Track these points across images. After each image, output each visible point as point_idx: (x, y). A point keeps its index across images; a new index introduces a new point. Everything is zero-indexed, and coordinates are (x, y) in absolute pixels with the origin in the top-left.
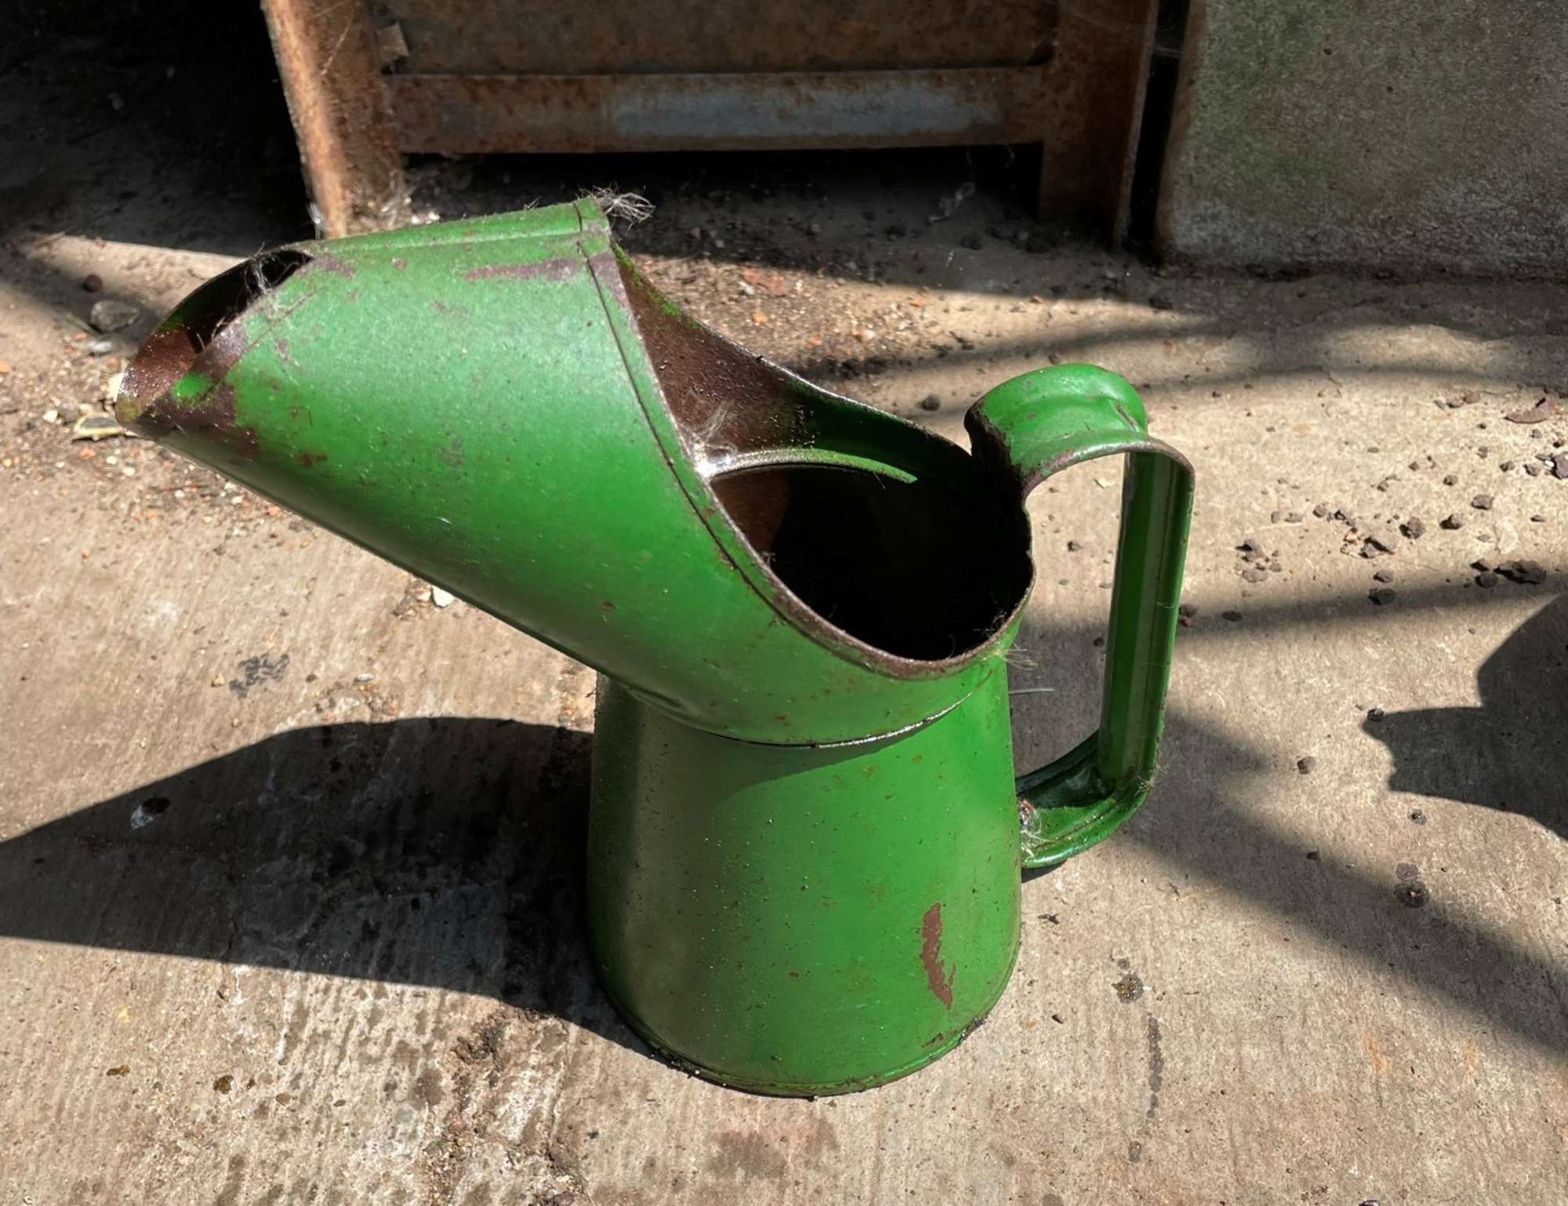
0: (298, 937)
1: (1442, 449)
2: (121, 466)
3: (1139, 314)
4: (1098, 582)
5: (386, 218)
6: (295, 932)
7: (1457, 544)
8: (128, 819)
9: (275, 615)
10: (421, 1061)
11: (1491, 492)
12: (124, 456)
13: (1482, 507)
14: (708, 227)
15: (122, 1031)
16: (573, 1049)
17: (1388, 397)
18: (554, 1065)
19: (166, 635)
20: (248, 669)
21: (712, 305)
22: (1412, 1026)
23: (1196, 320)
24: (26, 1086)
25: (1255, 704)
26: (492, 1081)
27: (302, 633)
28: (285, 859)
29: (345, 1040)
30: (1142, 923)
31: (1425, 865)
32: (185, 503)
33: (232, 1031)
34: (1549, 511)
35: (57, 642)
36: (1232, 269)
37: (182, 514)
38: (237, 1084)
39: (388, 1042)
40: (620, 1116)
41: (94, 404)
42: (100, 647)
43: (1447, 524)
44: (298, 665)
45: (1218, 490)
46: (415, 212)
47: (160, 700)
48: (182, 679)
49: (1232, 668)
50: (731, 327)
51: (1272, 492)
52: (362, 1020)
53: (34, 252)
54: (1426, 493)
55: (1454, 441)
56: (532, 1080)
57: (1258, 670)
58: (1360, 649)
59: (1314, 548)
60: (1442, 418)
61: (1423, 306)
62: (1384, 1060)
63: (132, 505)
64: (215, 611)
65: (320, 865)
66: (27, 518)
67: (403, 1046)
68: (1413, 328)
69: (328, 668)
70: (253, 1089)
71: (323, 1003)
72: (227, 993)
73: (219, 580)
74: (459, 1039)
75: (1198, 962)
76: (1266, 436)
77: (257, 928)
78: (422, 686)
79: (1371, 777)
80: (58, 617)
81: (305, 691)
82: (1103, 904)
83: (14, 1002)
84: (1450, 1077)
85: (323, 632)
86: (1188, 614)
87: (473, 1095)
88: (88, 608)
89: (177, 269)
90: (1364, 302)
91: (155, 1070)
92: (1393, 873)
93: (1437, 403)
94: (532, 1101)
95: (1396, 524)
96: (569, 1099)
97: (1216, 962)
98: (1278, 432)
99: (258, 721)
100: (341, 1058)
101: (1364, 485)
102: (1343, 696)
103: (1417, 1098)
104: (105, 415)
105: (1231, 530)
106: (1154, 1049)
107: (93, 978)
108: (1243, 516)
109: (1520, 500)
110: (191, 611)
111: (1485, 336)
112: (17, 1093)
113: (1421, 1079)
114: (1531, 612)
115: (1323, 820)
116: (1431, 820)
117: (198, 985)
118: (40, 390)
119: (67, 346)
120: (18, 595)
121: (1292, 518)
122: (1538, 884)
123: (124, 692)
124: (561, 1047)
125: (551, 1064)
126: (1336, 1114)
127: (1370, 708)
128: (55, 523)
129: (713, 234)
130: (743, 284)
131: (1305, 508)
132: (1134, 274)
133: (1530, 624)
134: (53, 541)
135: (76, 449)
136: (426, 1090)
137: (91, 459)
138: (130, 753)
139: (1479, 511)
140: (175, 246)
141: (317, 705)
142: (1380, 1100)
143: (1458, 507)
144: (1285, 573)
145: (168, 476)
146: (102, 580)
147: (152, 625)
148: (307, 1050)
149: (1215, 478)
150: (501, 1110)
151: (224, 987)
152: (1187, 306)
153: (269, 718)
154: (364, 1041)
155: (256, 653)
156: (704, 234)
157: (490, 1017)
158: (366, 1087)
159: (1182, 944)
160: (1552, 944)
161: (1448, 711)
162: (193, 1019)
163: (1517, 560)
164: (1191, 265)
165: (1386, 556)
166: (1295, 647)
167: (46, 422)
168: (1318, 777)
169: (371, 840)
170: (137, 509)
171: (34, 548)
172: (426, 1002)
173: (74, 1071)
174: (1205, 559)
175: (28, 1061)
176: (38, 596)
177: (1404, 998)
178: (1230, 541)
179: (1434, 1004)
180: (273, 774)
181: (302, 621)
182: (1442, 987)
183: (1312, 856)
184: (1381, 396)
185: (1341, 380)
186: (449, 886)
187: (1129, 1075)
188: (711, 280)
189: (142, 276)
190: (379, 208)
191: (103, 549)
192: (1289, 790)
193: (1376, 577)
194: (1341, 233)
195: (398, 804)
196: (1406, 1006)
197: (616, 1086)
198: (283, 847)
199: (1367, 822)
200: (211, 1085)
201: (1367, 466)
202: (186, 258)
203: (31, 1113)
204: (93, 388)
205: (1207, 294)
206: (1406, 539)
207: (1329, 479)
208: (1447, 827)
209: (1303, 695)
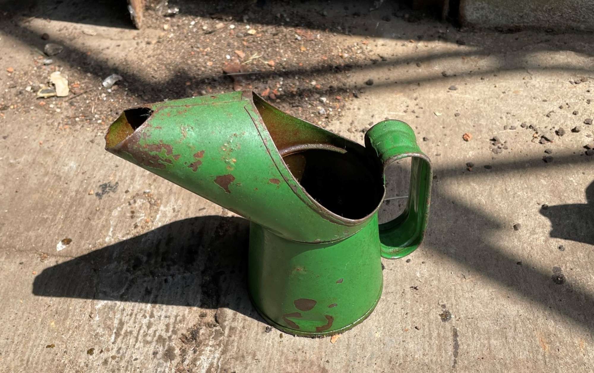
0: (121, 293)
1: (572, 100)
2: (55, 108)
3: (452, 47)
4: (435, 153)
5: (158, 10)
6: (119, 292)
7: (578, 139)
8: (55, 247)
9: (113, 167)
10: (167, 343)
11: (592, 117)
12: (56, 104)
13: (588, 124)
14: (283, 13)
15: (52, 330)
16: (226, 339)
17: (551, 79)
18: (219, 345)
19: (72, 174)
20: (103, 188)
21: (285, 44)
22: (558, 333)
23: (475, 49)
24: (15, 352)
25: (497, 202)
26: (195, 352)
27: (124, 174)
28: (116, 263)
29: (138, 335)
30: (451, 290)
31: (564, 267)
32: (80, 123)
33: (95, 331)
35: (30, 177)
36: (489, 29)
37: (78, 127)
38: (96, 351)
39: (154, 335)
40: (244, 366)
41: (45, 84)
42: (46, 179)
43: (574, 130)
44: (122, 186)
45: (483, 117)
46: (169, 8)
47: (69, 200)
48: (77, 192)
49: (488, 188)
50: (292, 53)
51: (504, 118)
52: (145, 327)
53: (24, 24)
54: (566, 118)
55: (577, 97)
56: (210, 351)
57: (498, 189)
58: (539, 181)
59: (521, 140)
60: (572, 88)
61: (565, 43)
62: (547, 346)
63: (59, 123)
64: (90, 165)
65: (129, 265)
66: (19, 129)
67: (160, 337)
68: (561, 52)
69: (134, 187)
70: (102, 354)
71: (130, 320)
72: (93, 316)
73: (92, 153)
74: (182, 334)
75: (473, 306)
76: (502, 95)
77: (104, 290)
78: (170, 194)
79: (543, 232)
80: (30, 167)
81: (125, 197)
82: (435, 283)
83: (11, 319)
84: (573, 353)
85: (132, 173)
86: (471, 166)
87: (187, 357)
88: (42, 164)
89: (78, 31)
90: (541, 42)
91: (65, 346)
92: (551, 271)
93: (571, 82)
94: (210, 359)
95: (554, 130)
96: (224, 359)
97: (480, 306)
98: (507, 93)
99: (106, 208)
100: (136, 342)
101: (541, 115)
102: (532, 199)
103: (560, 361)
104: (49, 88)
105: (488, 133)
106: (456, 341)
107: (42, 309)
108: (492, 127)
110: (81, 165)
112: (12, 355)
113: (561, 354)
115: (523, 249)
116: (567, 249)
117: (82, 312)
118: (25, 78)
119: (35, 61)
120: (15, 159)
121: (512, 128)
123: (55, 197)
124: (221, 338)
125: (218, 345)
126: (528, 367)
127: (543, 204)
128: (30, 130)
129: (285, 16)
130: (297, 36)
131: (517, 124)
132: (450, 31)
134: (29, 138)
135: (38, 101)
136: (169, 355)
137: (44, 105)
138: (57, 221)
139: (587, 125)
140: (77, 22)
141: (129, 202)
142: (545, 362)
143: (579, 123)
144: (509, 150)
145: (73, 112)
146: (47, 153)
147: (66, 171)
148: (123, 338)
149: (482, 112)
150: (198, 363)
151: (92, 313)
152: (471, 43)
153: (110, 207)
154: (145, 335)
155: (106, 182)
156: (282, 16)
157: (194, 326)
158: (146, 353)
159: (467, 298)
161: (574, 205)
162: (80, 326)
164: (473, 27)
165: (549, 143)
166: (513, 179)
167: (27, 91)
168: (522, 231)
169: (149, 255)
170: (61, 125)
171: (21, 141)
172: (169, 320)
173: (33, 346)
174: (477, 144)
175: (16, 342)
176: (22, 159)
177: (555, 321)
178: (487, 137)
179: (567, 323)
180: (111, 229)
181: (123, 169)
182: (571, 317)
183: (519, 263)
184: (548, 79)
185: (532, 73)
186: (179, 274)
187: (445, 351)
188: (284, 34)
189: (65, 34)
190: (155, 6)
191: (48, 141)
192: (510, 237)
193: (545, 152)
194: (532, 14)
195: (159, 242)
196: (556, 324)
197: (243, 354)
198: (115, 258)
199: (541, 250)
200: (86, 352)
201: (542, 107)
202: (81, 27)
203: (17, 362)
204: (45, 78)
205: (479, 39)
206: (557, 136)
207: (527, 112)
208: (573, 252)
209: (516, 199)
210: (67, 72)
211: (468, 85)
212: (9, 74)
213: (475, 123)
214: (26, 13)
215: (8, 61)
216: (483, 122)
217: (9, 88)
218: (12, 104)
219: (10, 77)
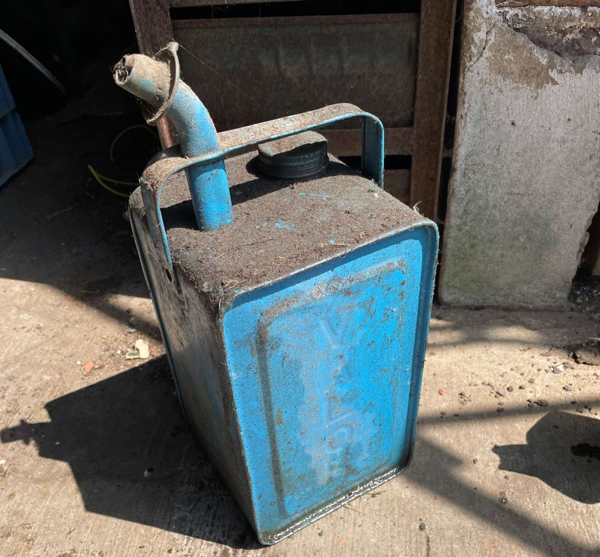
1: (521, 364)
2: (139, 367)
3: (433, 321)
7: (523, 394)
8: (143, 474)
10: (223, 545)
11: (534, 378)
12: (140, 364)
13: (531, 382)
15: (143, 535)
17: (505, 347)
19: (153, 419)
20: (175, 429)
22: (501, 540)
23: (450, 323)
25: (462, 442)
28: (186, 486)
30: (426, 508)
31: (507, 492)
32: (157, 379)
33: (172, 536)
34: (551, 384)
36: (461, 307)
37: (157, 382)
38: (174, 551)
41: (131, 348)
42: (134, 423)
43: (520, 388)
45: (454, 376)
49: (456, 431)
51: (470, 377)
53: (112, 301)
54: (515, 378)
55: (524, 362)
57: (463, 432)
58: (493, 426)
59: (481, 394)
60: (521, 354)
61: (518, 319)
62: (492, 549)
63: (142, 379)
65: (196, 488)
68: (514, 326)
70: (178, 553)
72: (170, 525)
75: (442, 520)
76: (469, 359)
77: (179, 506)
80: (122, 413)
82: (415, 502)
83: (113, 526)
84: (511, 554)
86: (443, 415)
90: (500, 318)
91: (151, 547)
92: (498, 493)
93: (520, 350)
95: (506, 387)
97: (447, 520)
98: (472, 358)
100: (202, 544)
101: (497, 375)
102: (487, 440)
104: (134, 352)
105: (457, 389)
106: (428, 545)
108: (461, 384)
109: (543, 380)
111: (535, 329)
112: (114, 553)
113: (502, 555)
114: (544, 415)
115: (479, 478)
116: (510, 478)
117: (163, 522)
118: (115, 344)
119: (123, 330)
120: (111, 407)
121: (475, 385)
122: (540, 498)
127: (495, 444)
131: (479, 382)
133: (543, 419)
135: (126, 362)
136: (225, 553)
137: (130, 365)
138: (143, 454)
139: (530, 384)
143: (524, 383)
144: (472, 402)
147: (149, 416)
148: (193, 542)
149: (453, 372)
151: (170, 523)
152: (448, 318)
153: (182, 444)
155: (178, 424)
157: (242, 533)
158: (209, 553)
159: (437, 514)
160: (542, 516)
161: (517, 446)
162: (161, 532)
163: (540, 399)
164: (449, 306)
165: (502, 397)
166: (474, 425)
167: (117, 354)
168: (479, 465)
169: (210, 481)
172: (225, 528)
173: (129, 547)
174: (449, 398)
175: (117, 544)
176: (116, 407)
177: (499, 531)
178: (456, 392)
179: (507, 533)
180: (183, 461)
182: (510, 528)
183: (475, 489)
185: (492, 342)
187: (421, 552)
189: (144, 308)
192: (470, 468)
193: (499, 404)
194: (492, 298)
196: (500, 534)
198: (186, 482)
199: (492, 479)
200: (167, 551)
201: (498, 369)
204: (131, 343)
205: (453, 315)
206: (508, 392)
207: (487, 373)
208: (515, 481)
209: (476, 440)
210: (147, 339)
211: (444, 352)
212: (104, 340)
213: (448, 381)
214: (114, 290)
215: (102, 330)
216: (454, 380)
217: (104, 351)
218: (107, 364)
219: (104, 343)
